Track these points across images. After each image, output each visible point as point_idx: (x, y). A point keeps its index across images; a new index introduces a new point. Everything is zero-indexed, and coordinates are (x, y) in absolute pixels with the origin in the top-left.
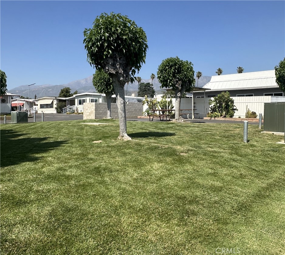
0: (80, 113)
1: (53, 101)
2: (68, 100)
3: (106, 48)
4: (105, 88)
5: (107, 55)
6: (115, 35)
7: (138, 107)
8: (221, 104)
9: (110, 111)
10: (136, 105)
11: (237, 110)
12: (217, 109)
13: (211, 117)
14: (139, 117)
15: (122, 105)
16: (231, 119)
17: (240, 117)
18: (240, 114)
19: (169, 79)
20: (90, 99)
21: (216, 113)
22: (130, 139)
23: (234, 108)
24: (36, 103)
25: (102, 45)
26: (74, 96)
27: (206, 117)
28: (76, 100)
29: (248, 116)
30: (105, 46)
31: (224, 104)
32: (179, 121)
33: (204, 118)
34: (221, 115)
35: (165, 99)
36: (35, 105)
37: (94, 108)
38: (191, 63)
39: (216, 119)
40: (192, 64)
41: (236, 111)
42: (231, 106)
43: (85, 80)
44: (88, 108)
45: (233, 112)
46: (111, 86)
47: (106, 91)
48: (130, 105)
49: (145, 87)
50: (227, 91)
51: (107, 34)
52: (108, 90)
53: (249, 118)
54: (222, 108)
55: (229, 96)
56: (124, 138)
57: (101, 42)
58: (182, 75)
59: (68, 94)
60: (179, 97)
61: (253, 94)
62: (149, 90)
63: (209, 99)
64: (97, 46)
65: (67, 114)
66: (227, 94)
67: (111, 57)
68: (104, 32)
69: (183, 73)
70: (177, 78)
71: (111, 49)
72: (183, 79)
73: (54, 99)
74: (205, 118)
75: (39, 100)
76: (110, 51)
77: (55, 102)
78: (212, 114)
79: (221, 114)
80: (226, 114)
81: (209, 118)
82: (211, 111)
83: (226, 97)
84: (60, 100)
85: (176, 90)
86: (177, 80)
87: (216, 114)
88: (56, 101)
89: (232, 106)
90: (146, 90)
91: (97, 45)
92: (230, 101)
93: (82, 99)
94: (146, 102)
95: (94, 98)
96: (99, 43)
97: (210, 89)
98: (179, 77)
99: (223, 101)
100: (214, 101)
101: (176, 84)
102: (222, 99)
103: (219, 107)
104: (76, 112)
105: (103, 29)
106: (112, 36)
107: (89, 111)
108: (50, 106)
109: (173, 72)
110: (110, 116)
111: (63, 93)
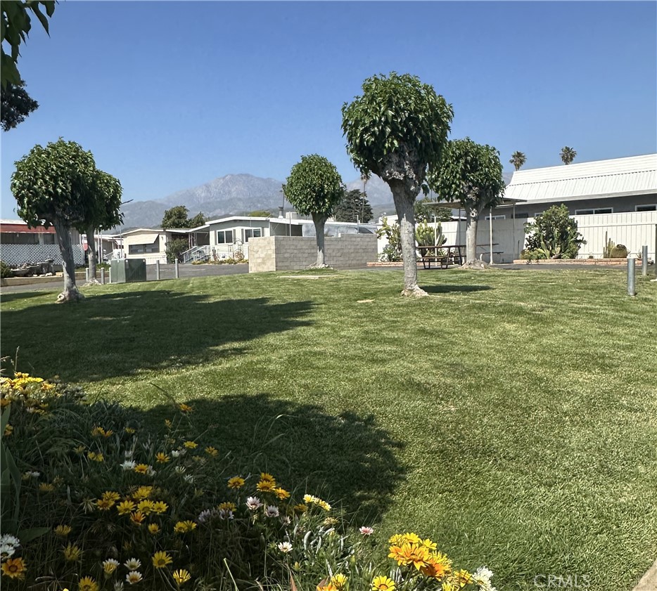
0: (222, 262)
1: (158, 237)
2: (192, 234)
3: (388, 137)
4: (313, 205)
5: (389, 150)
6: (405, 113)
7: (361, 243)
8: (550, 232)
9: (323, 252)
10: (359, 239)
11: (585, 242)
12: (542, 242)
13: (530, 259)
14: (370, 264)
15: (411, 235)
16: (572, 262)
17: (591, 257)
18: (591, 251)
19: (453, 183)
20: (242, 230)
21: (539, 249)
22: (426, 294)
23: (579, 238)
24: (119, 242)
25: (382, 132)
26: (207, 224)
27: (518, 259)
28: (212, 234)
29: (609, 253)
30: (387, 134)
31: (556, 232)
32: (475, 268)
33: (514, 261)
34: (551, 255)
35: (426, 225)
36: (117, 248)
37: (273, 247)
38: (494, 149)
39: (541, 261)
40: (498, 152)
41: (582, 245)
42: (572, 233)
43: (204, 187)
44: (261, 247)
45: (577, 248)
46: (327, 200)
47: (315, 212)
48: (344, 239)
49: (348, 201)
50: (563, 204)
51: (390, 113)
52: (319, 208)
53: (612, 257)
54: (553, 239)
55: (567, 214)
56: (414, 293)
57: (380, 128)
58: (480, 174)
59: (183, 221)
60: (474, 218)
61: (612, 208)
62: (357, 205)
63: (522, 220)
64: (373, 134)
65: (194, 264)
66: (563, 210)
67: (396, 151)
68: (386, 109)
69: (482, 169)
70: (469, 181)
71: (397, 138)
72: (482, 182)
73: (159, 233)
74: (516, 262)
75: (125, 236)
76: (395, 142)
77: (163, 240)
78: (532, 253)
79: (551, 251)
80: (561, 251)
81: (526, 261)
82: (530, 247)
83: (561, 215)
84: (174, 236)
85: (468, 204)
86: (470, 184)
87: (539, 253)
88: (164, 236)
89: (574, 234)
90: (352, 206)
91: (374, 132)
92: (569, 223)
93: (224, 230)
94: (385, 231)
95: (253, 228)
96: (376, 128)
97: (526, 201)
98: (474, 178)
99: (556, 224)
100: (536, 226)
101: (469, 193)
102: (553, 220)
103: (546, 238)
104: (212, 259)
105: (384, 104)
106: (399, 115)
107: (263, 255)
108: (154, 247)
109: (461, 169)
110: (324, 263)
111: (172, 219)
